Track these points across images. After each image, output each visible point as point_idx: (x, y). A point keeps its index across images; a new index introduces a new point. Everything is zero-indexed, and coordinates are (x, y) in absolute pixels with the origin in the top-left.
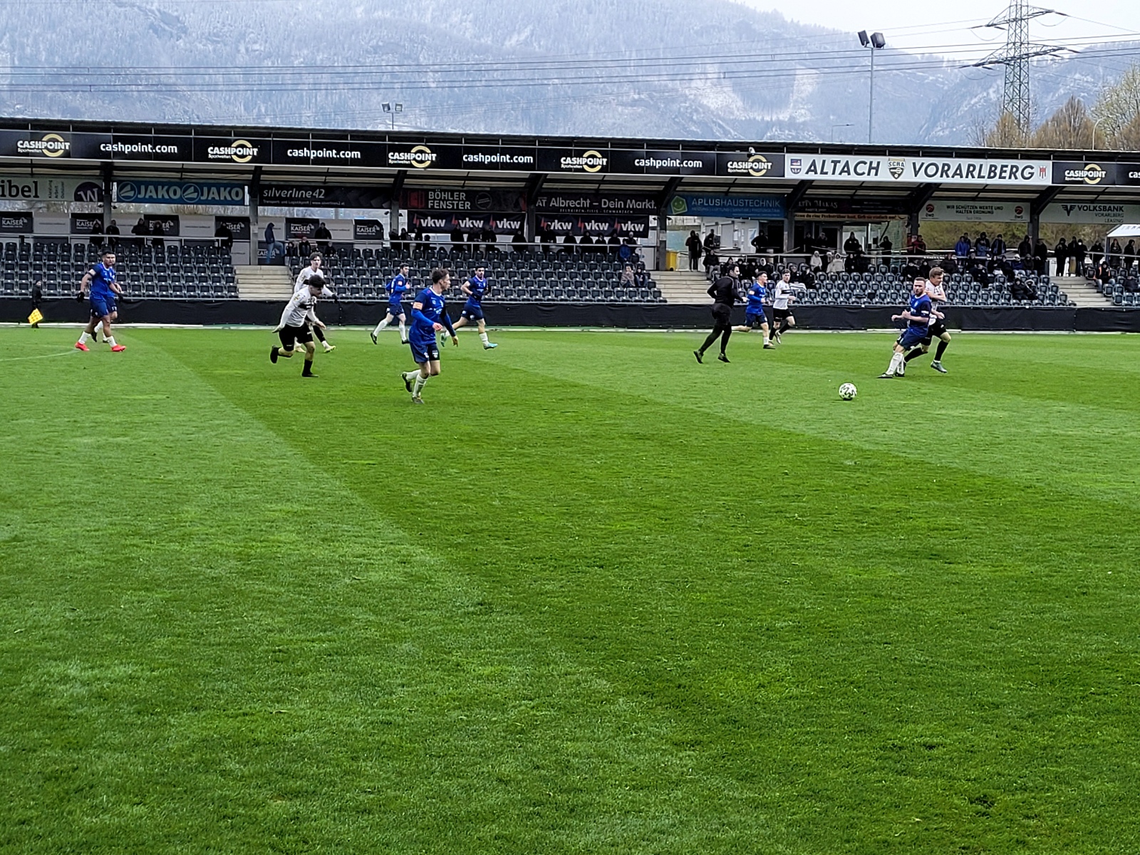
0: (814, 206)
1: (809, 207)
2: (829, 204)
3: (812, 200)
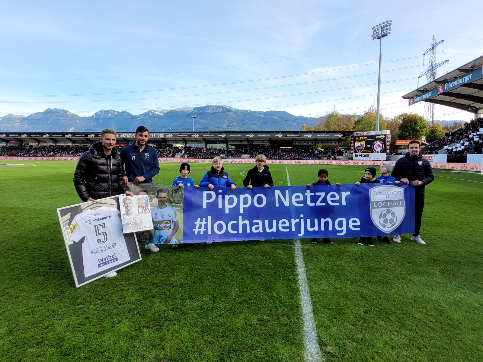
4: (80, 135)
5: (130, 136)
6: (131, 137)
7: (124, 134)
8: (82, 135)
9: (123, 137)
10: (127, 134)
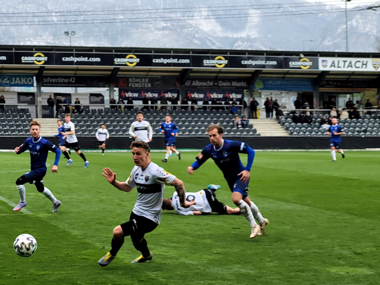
0: (328, 84)
1: (326, 85)
2: (336, 83)
3: (327, 81)
4: (174, 57)
5: (350, 65)
6: (354, 69)
7: (330, 60)
8: (179, 58)
9: (327, 69)
10: (342, 59)
